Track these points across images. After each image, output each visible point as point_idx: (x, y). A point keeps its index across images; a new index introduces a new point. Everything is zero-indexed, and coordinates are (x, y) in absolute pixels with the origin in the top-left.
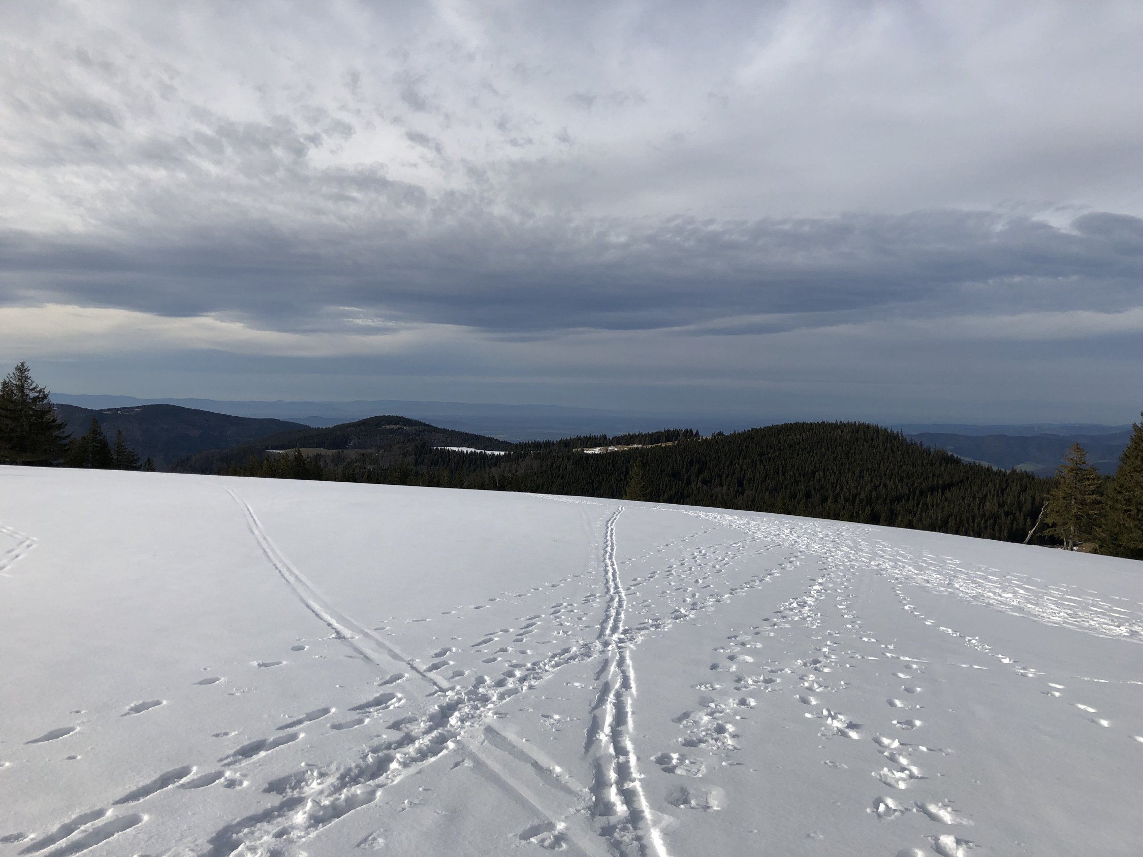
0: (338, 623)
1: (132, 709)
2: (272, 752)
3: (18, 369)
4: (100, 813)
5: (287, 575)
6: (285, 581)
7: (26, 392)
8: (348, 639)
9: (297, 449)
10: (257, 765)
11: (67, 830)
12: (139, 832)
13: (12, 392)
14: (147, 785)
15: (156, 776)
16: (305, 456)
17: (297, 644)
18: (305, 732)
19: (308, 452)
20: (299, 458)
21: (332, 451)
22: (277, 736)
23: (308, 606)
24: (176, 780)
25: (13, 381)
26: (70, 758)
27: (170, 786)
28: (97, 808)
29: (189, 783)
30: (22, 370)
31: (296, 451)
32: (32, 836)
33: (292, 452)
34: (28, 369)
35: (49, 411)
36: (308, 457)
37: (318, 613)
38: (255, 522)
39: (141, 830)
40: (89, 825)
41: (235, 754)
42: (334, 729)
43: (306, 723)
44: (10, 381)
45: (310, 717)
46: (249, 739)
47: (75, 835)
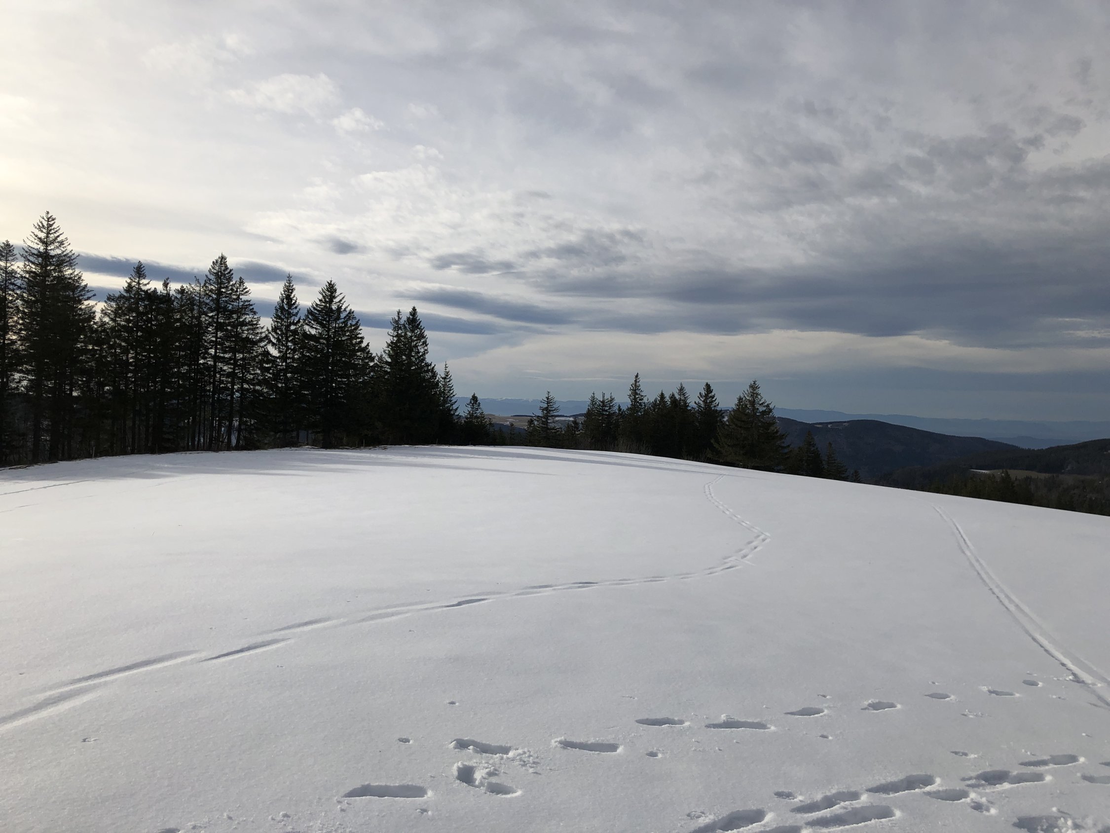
0: (1073, 664)
1: (870, 705)
2: (1017, 787)
3: (751, 386)
4: (855, 796)
5: (1006, 602)
6: (1005, 609)
7: (757, 406)
8: (1089, 684)
9: (1004, 470)
10: (1003, 795)
11: (829, 802)
12: (894, 825)
13: (746, 406)
14: (895, 782)
15: (901, 776)
16: (1013, 477)
17: (1028, 678)
18: (1052, 775)
19: (1017, 474)
20: (1007, 479)
21: (1044, 474)
22: (1021, 772)
23: (1034, 639)
24: (921, 785)
25: (747, 397)
26: (823, 736)
27: (917, 790)
28: (853, 790)
29: (935, 793)
30: (754, 387)
31: (1003, 472)
32: (800, 798)
33: (998, 473)
34: (759, 386)
35: (774, 423)
36: (1016, 479)
37: (1047, 649)
38: (965, 543)
39: (896, 824)
40: (847, 803)
41: (978, 777)
42: (1086, 780)
43: (1051, 766)
44: (745, 397)
45: (1056, 760)
46: (991, 765)
47: (837, 809)
